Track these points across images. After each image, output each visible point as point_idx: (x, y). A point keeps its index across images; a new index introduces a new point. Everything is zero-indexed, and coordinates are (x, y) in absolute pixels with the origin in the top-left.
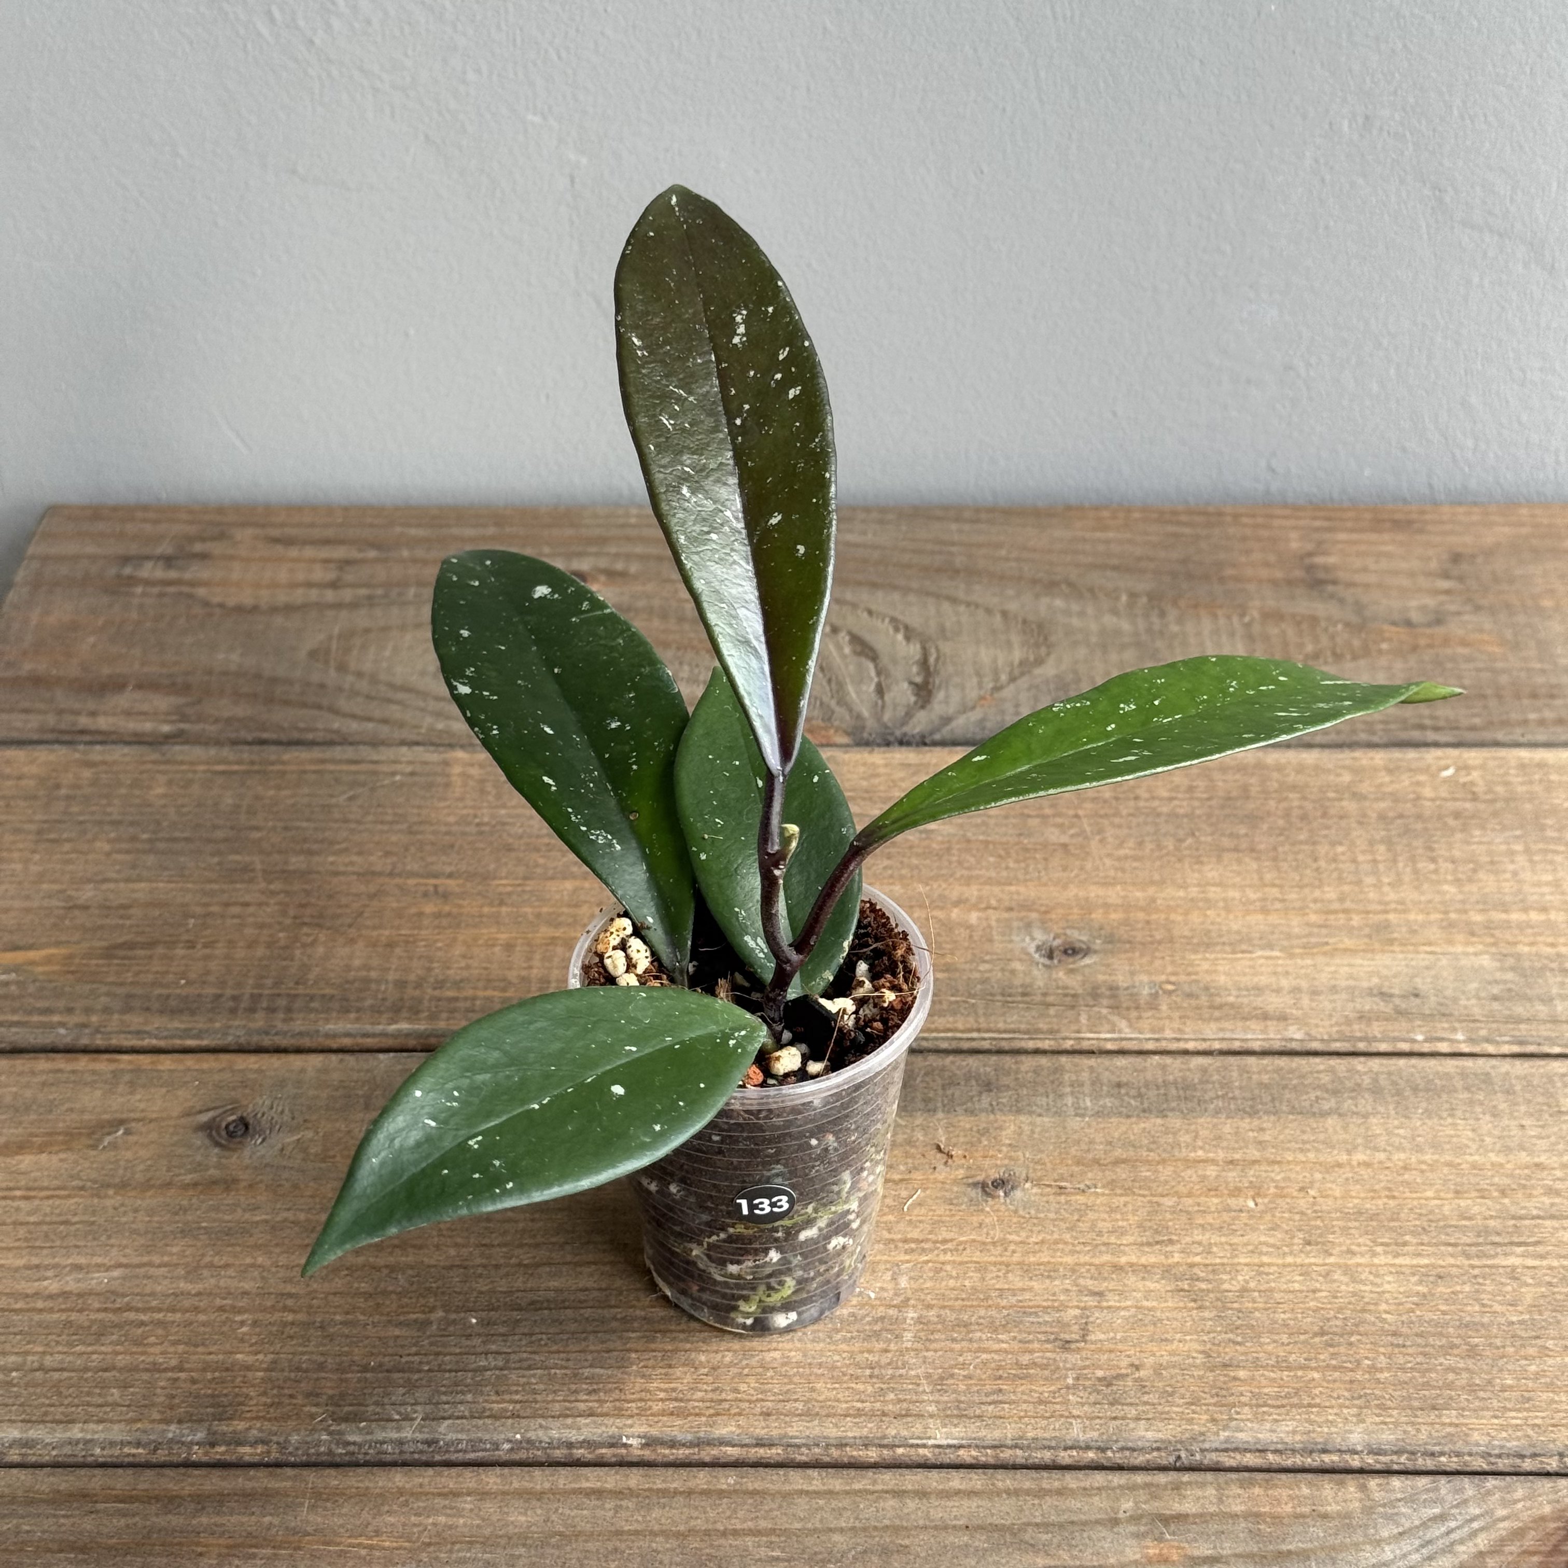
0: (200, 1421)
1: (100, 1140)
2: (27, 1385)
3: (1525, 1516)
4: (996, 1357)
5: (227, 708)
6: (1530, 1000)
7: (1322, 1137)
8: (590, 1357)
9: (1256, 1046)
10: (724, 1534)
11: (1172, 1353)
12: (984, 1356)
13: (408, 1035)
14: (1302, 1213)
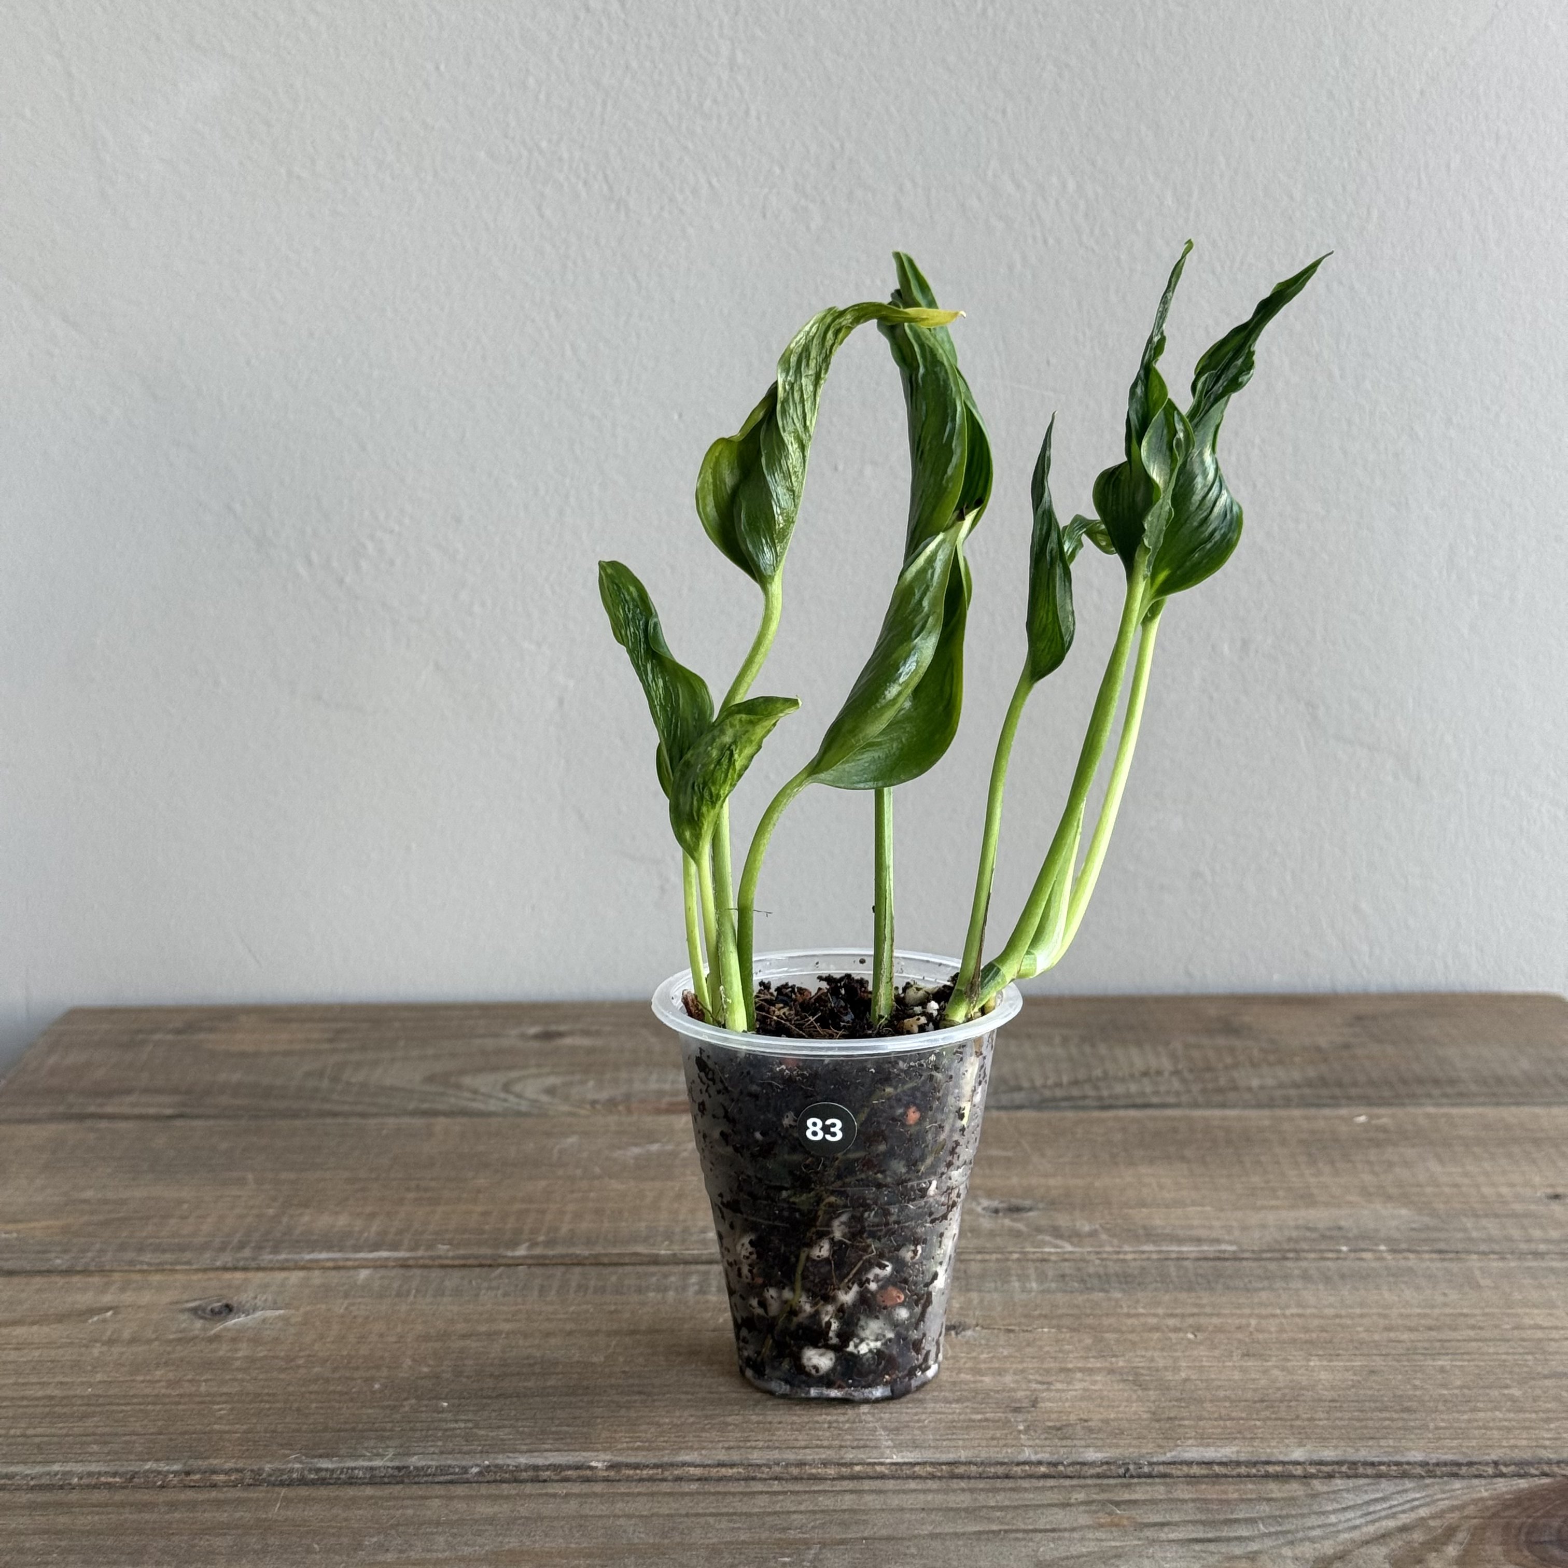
0: (176, 1460)
1: (91, 1317)
2: (9, 1445)
3: (1465, 1498)
4: (950, 1417)
5: (224, 1100)
6: (1447, 1230)
7: (1256, 1300)
8: (557, 1422)
9: (1193, 1255)
10: (687, 1515)
11: (1118, 1412)
12: (939, 1416)
13: (387, 1259)
14: (1240, 1341)
